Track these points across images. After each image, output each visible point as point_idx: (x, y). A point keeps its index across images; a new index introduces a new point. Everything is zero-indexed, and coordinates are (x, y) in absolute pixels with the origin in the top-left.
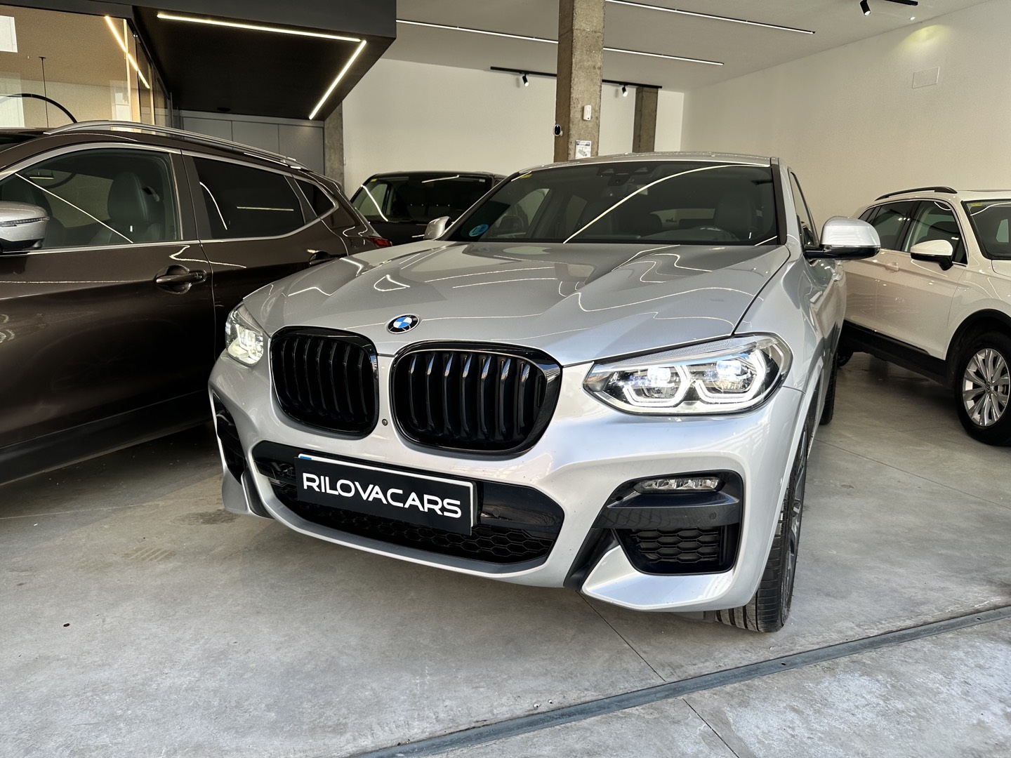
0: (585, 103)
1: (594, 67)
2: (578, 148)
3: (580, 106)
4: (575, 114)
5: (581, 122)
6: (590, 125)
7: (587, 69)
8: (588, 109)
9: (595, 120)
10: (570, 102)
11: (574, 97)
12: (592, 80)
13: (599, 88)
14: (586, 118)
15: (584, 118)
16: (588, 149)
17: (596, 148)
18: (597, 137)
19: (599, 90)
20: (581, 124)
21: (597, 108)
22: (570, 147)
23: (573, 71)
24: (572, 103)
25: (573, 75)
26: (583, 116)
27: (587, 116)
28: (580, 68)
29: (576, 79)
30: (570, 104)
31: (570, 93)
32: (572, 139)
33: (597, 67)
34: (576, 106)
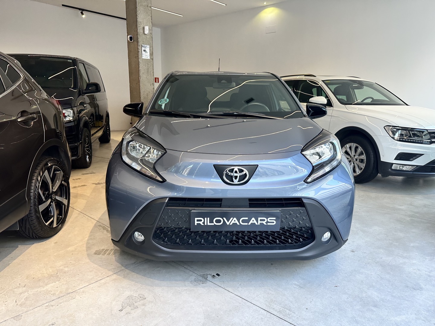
0: (145, 25)
1: (148, 6)
2: (143, 49)
3: (142, 26)
4: (140, 31)
5: (143, 35)
6: (148, 37)
7: (144, 6)
8: (147, 28)
9: (150, 35)
10: (137, 23)
11: (139, 21)
12: (147, 13)
13: (151, 17)
15: (145, 33)
16: (148, 50)
17: (152, 50)
18: (152, 44)
19: (151, 19)
20: (143, 36)
21: (151, 28)
22: (139, 48)
23: (137, 7)
24: (138, 24)
25: (137, 9)
26: (144, 31)
27: (147, 32)
28: (141, 5)
29: (139, 11)
30: (137, 25)
31: (137, 19)
32: (140, 44)
33: (149, 6)
34: (140, 26)
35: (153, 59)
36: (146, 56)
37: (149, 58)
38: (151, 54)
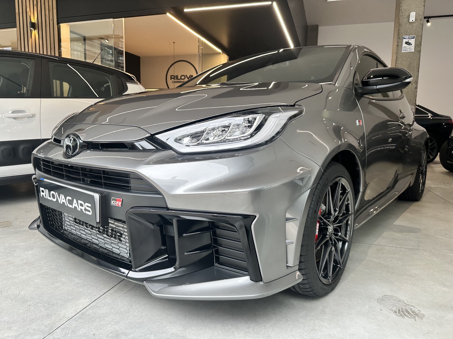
0: (410, 11)
2: (405, 41)
3: (407, 14)
4: (403, 21)
5: (408, 24)
6: (415, 25)
8: (413, 14)
9: (419, 21)
11: (402, 8)
14: (411, 21)
16: (412, 41)
17: (420, 40)
18: (421, 32)
21: (421, 13)
24: (401, 13)
26: (409, 20)
27: (412, 18)
31: (400, 7)
32: (400, 36)
34: (403, 14)
35: (420, 51)
36: (410, 48)
37: (413, 51)
38: (418, 45)
